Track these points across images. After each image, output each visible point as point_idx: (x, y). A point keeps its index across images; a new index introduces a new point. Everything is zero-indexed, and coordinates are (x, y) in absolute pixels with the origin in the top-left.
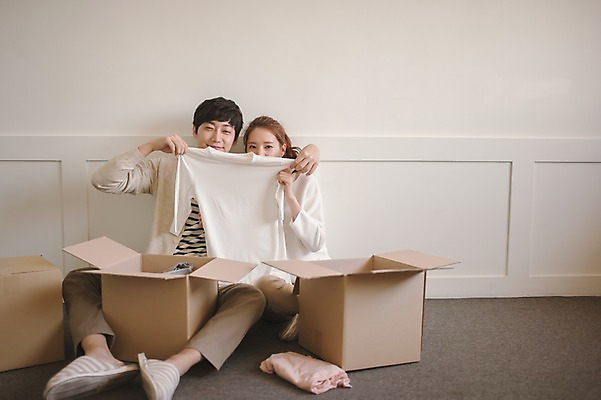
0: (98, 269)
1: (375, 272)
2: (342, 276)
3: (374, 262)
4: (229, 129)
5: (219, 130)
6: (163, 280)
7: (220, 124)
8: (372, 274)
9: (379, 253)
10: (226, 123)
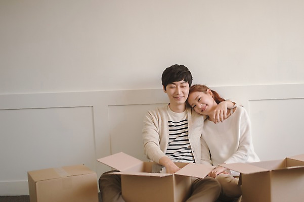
0: (119, 171)
1: (289, 168)
2: (269, 171)
3: (287, 162)
4: (184, 85)
5: (179, 87)
6: (159, 177)
7: (178, 83)
8: (287, 169)
9: (292, 156)
10: (182, 81)
